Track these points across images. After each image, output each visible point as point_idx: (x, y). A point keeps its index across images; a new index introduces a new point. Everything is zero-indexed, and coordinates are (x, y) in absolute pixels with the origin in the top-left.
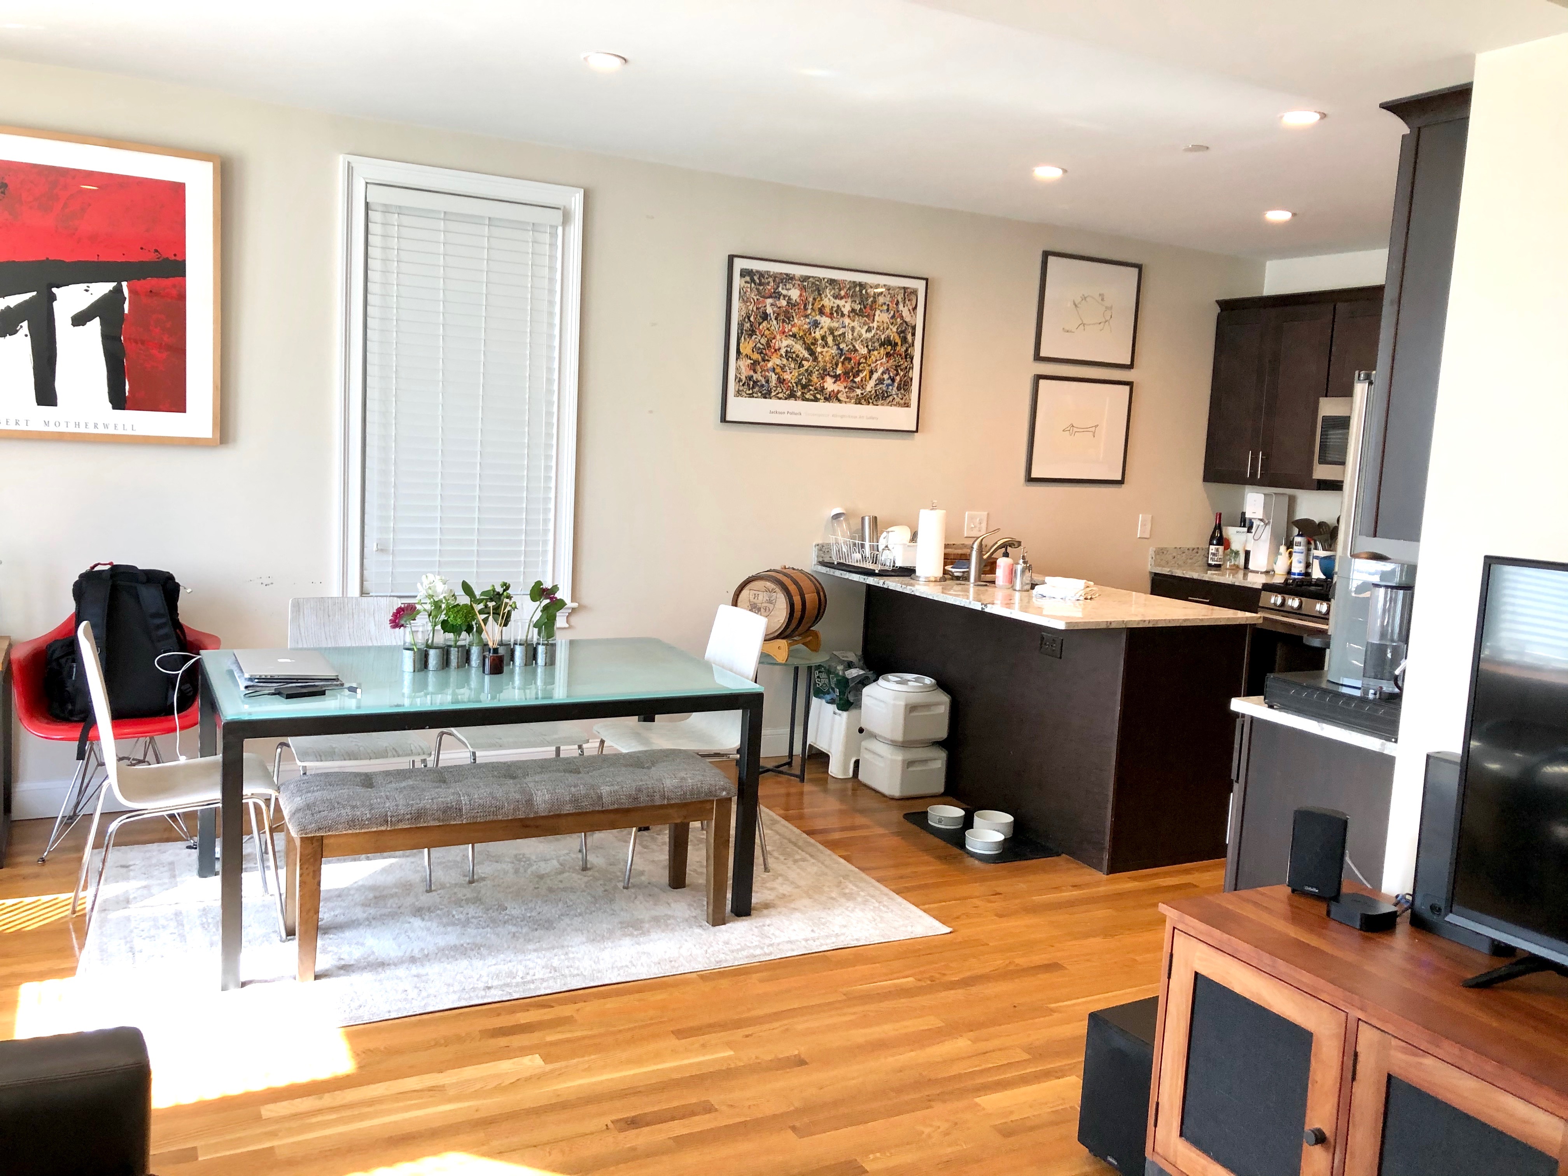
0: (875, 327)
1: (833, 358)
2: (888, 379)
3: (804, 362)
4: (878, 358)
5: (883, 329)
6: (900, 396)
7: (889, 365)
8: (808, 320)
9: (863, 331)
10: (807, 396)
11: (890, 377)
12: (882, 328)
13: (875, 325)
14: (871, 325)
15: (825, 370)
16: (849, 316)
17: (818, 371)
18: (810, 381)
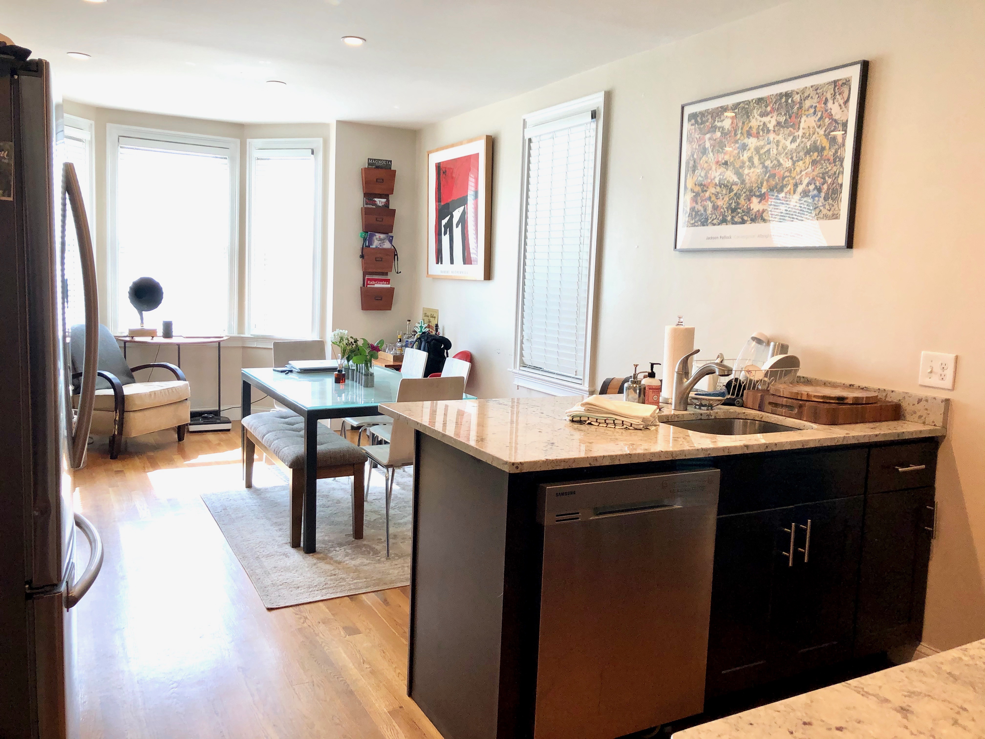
0: (800, 136)
1: (759, 178)
2: (814, 189)
3: (733, 187)
4: (803, 168)
5: (809, 135)
6: (827, 207)
7: (815, 173)
8: (737, 145)
9: (788, 143)
10: (736, 220)
11: (816, 186)
12: (807, 135)
13: (800, 133)
14: (796, 134)
15: (751, 191)
16: (774, 131)
17: (744, 193)
18: (738, 204)
